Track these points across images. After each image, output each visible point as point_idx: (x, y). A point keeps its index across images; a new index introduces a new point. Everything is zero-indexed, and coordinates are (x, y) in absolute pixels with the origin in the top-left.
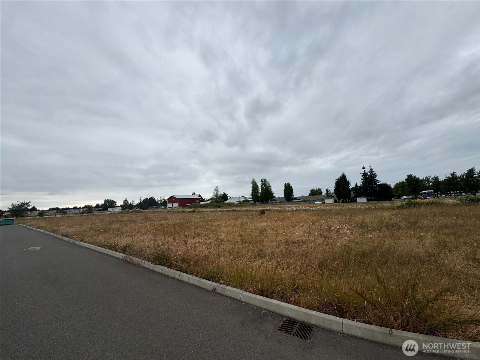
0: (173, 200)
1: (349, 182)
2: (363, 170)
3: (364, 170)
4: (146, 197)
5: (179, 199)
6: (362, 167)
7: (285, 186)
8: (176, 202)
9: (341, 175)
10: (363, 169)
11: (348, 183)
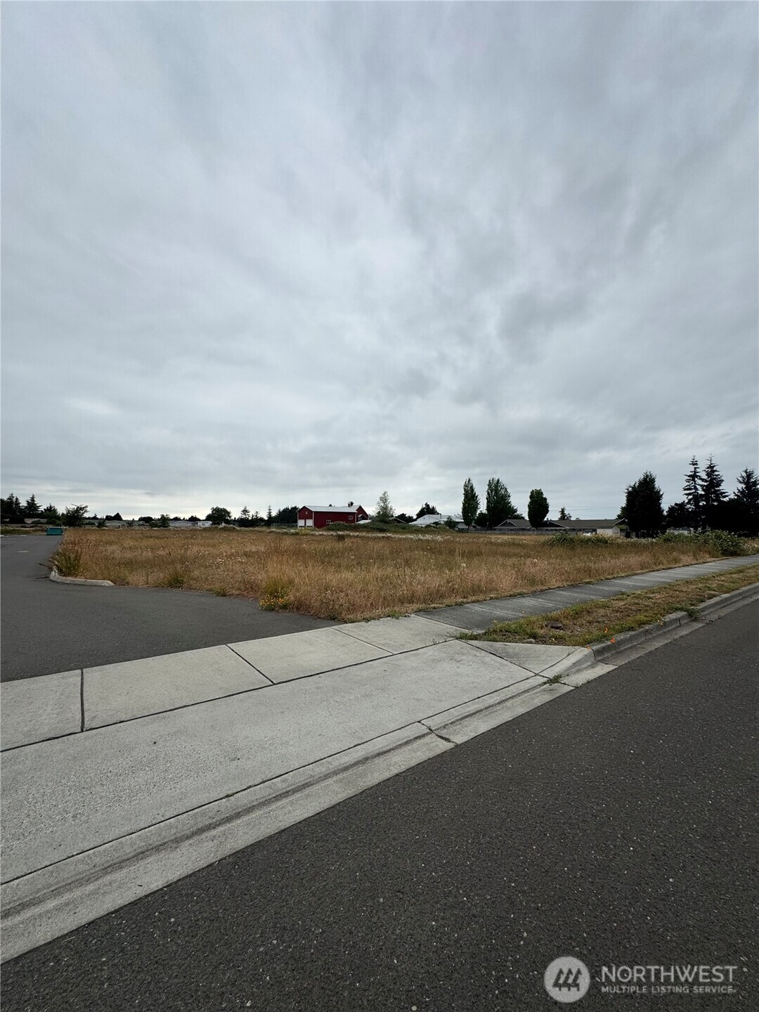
0: (307, 513)
1: (661, 493)
2: (692, 469)
3: (695, 468)
5: (315, 512)
6: (690, 461)
7: (531, 497)
8: (312, 518)
9: (642, 477)
10: (694, 465)
11: (657, 496)
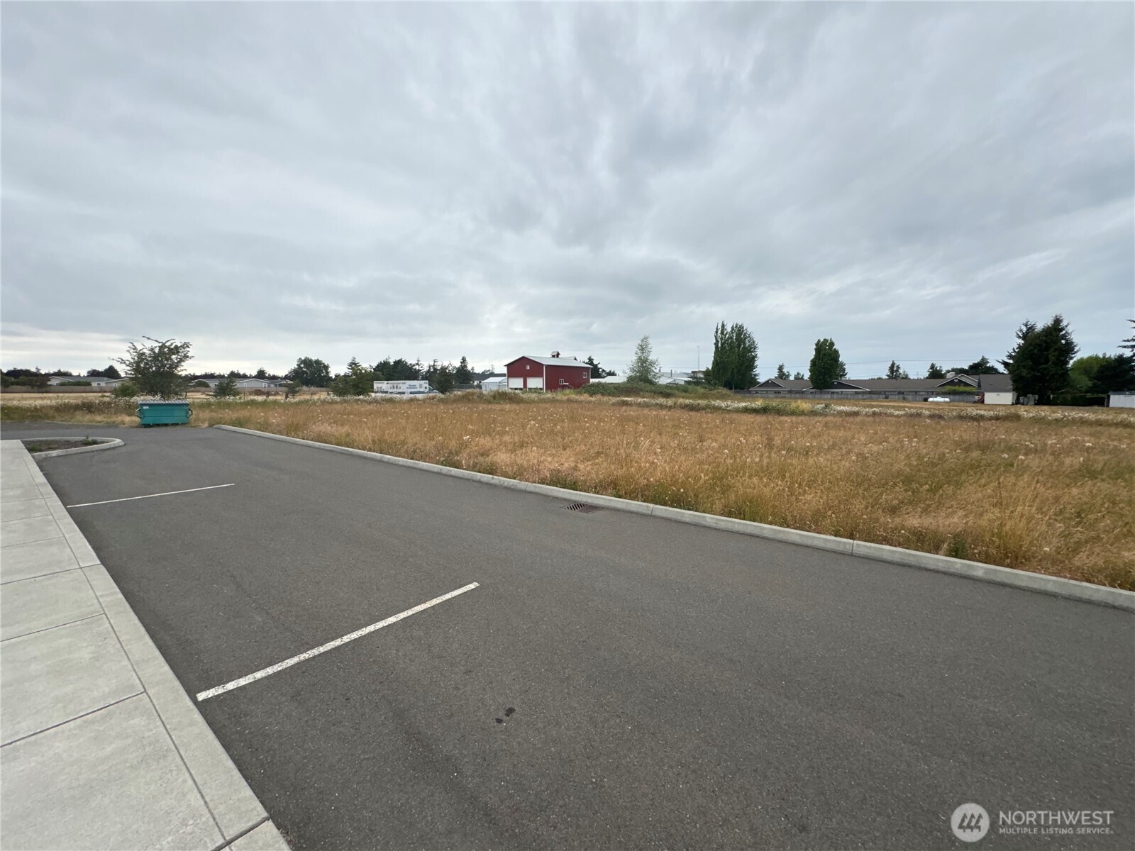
0: (528, 368)
4: (384, 359)
5: (548, 367)
8: (539, 375)
